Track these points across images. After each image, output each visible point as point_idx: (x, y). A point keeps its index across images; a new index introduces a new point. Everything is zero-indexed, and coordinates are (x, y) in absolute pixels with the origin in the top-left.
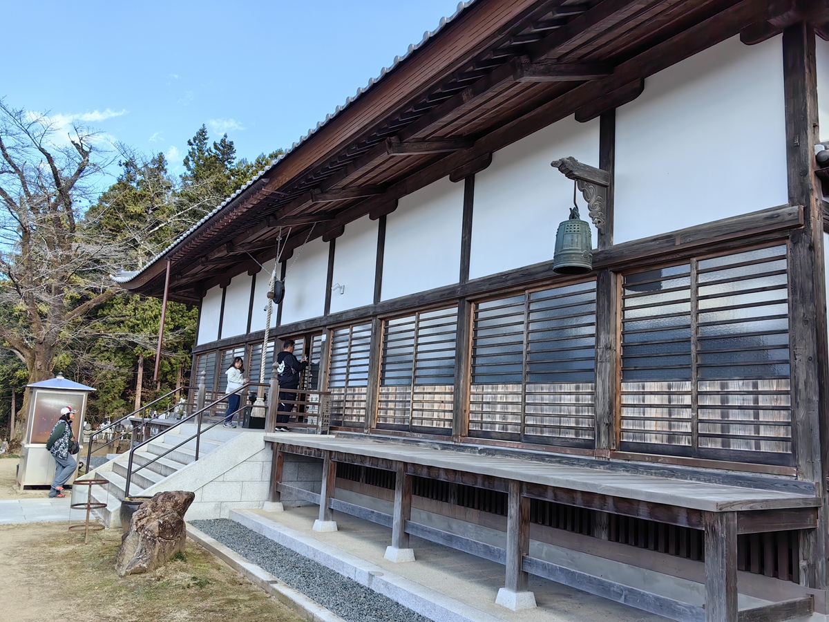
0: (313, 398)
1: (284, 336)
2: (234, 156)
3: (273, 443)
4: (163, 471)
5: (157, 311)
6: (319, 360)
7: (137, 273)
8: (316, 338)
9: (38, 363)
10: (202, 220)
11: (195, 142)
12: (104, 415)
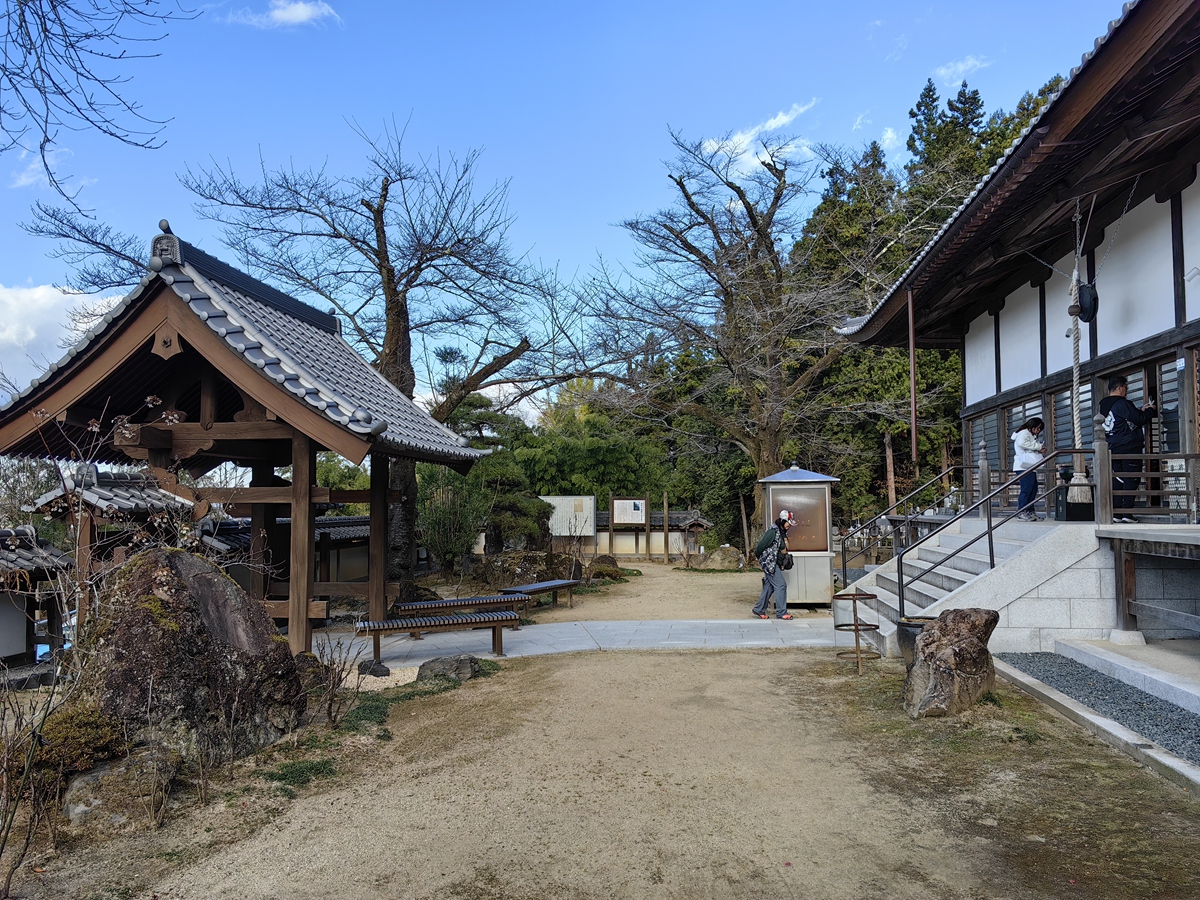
0: (1176, 464)
1: (1106, 372)
2: (981, 111)
3: (1111, 540)
4: (946, 584)
5: (901, 367)
6: (1177, 403)
7: (868, 317)
8: (1165, 368)
9: (765, 454)
10: (950, 220)
11: (919, 110)
12: (851, 517)
